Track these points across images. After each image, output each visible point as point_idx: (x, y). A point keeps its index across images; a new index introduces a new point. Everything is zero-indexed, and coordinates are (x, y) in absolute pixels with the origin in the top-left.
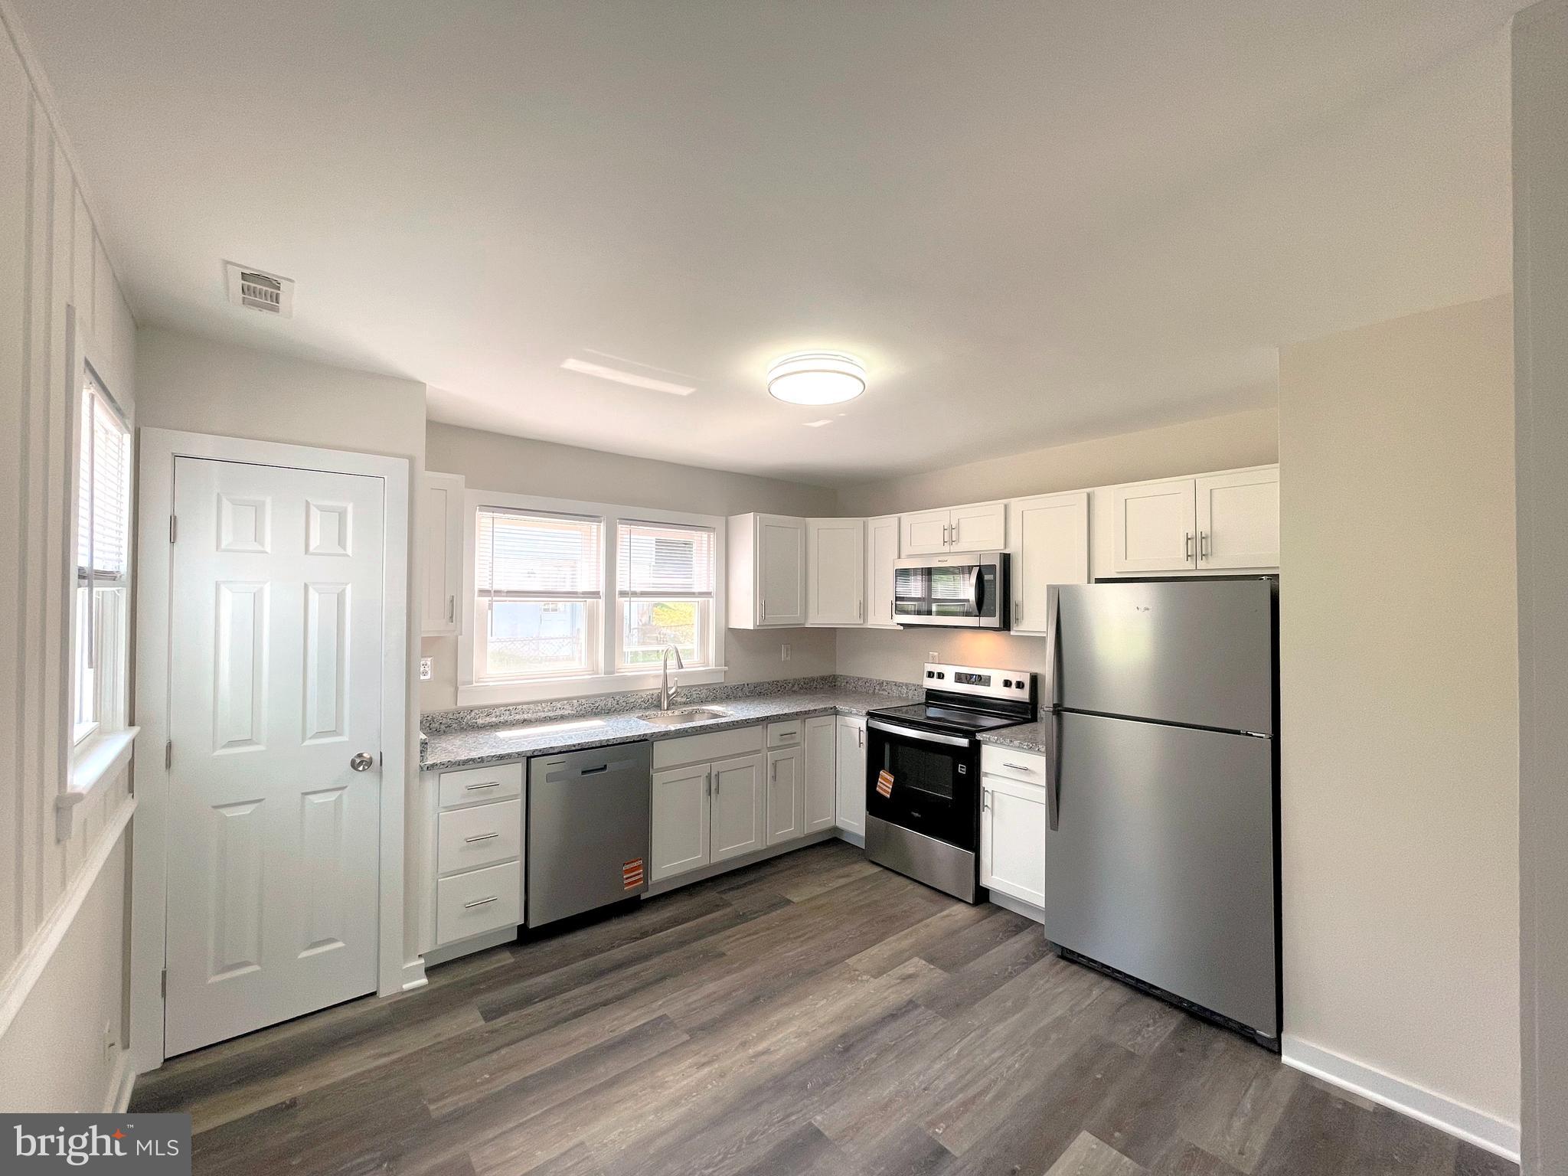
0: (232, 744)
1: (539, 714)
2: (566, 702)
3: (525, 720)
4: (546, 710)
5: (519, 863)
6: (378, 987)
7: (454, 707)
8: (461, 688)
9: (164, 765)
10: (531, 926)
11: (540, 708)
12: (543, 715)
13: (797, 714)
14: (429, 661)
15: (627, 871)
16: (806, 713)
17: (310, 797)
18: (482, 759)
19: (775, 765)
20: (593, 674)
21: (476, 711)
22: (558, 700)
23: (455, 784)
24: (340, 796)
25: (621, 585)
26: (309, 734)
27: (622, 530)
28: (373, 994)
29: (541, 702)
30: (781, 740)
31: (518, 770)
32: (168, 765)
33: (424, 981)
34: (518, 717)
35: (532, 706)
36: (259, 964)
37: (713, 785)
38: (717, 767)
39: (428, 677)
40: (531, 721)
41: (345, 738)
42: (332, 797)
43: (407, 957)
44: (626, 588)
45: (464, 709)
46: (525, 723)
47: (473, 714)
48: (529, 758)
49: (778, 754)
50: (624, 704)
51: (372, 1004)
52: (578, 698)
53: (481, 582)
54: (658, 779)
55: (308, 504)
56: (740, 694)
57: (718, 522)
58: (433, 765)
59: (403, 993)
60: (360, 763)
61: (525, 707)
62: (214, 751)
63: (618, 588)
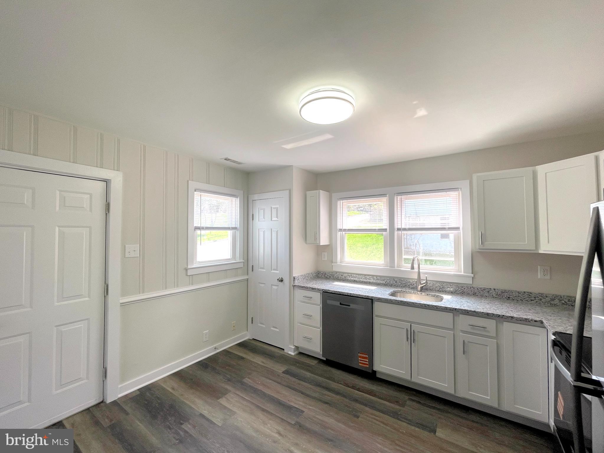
1: (360, 279)
2: (371, 277)
3: (355, 281)
4: (363, 278)
7: (331, 270)
8: (333, 264)
9: (251, 270)
11: (360, 277)
12: (362, 280)
14: (326, 254)
15: (360, 357)
17: (273, 286)
18: (307, 288)
20: (386, 267)
21: (338, 273)
22: (368, 275)
25: (397, 225)
26: (272, 269)
28: (283, 349)
29: (361, 275)
31: (320, 295)
32: (253, 271)
34: (352, 279)
36: (265, 326)
40: (357, 282)
42: (277, 287)
44: (399, 227)
45: (334, 272)
46: (355, 282)
47: (337, 274)
48: (323, 292)
50: (400, 283)
51: (281, 352)
52: (376, 276)
53: (339, 227)
55: (271, 208)
59: (288, 354)
60: (280, 280)
61: (355, 275)
63: (396, 227)
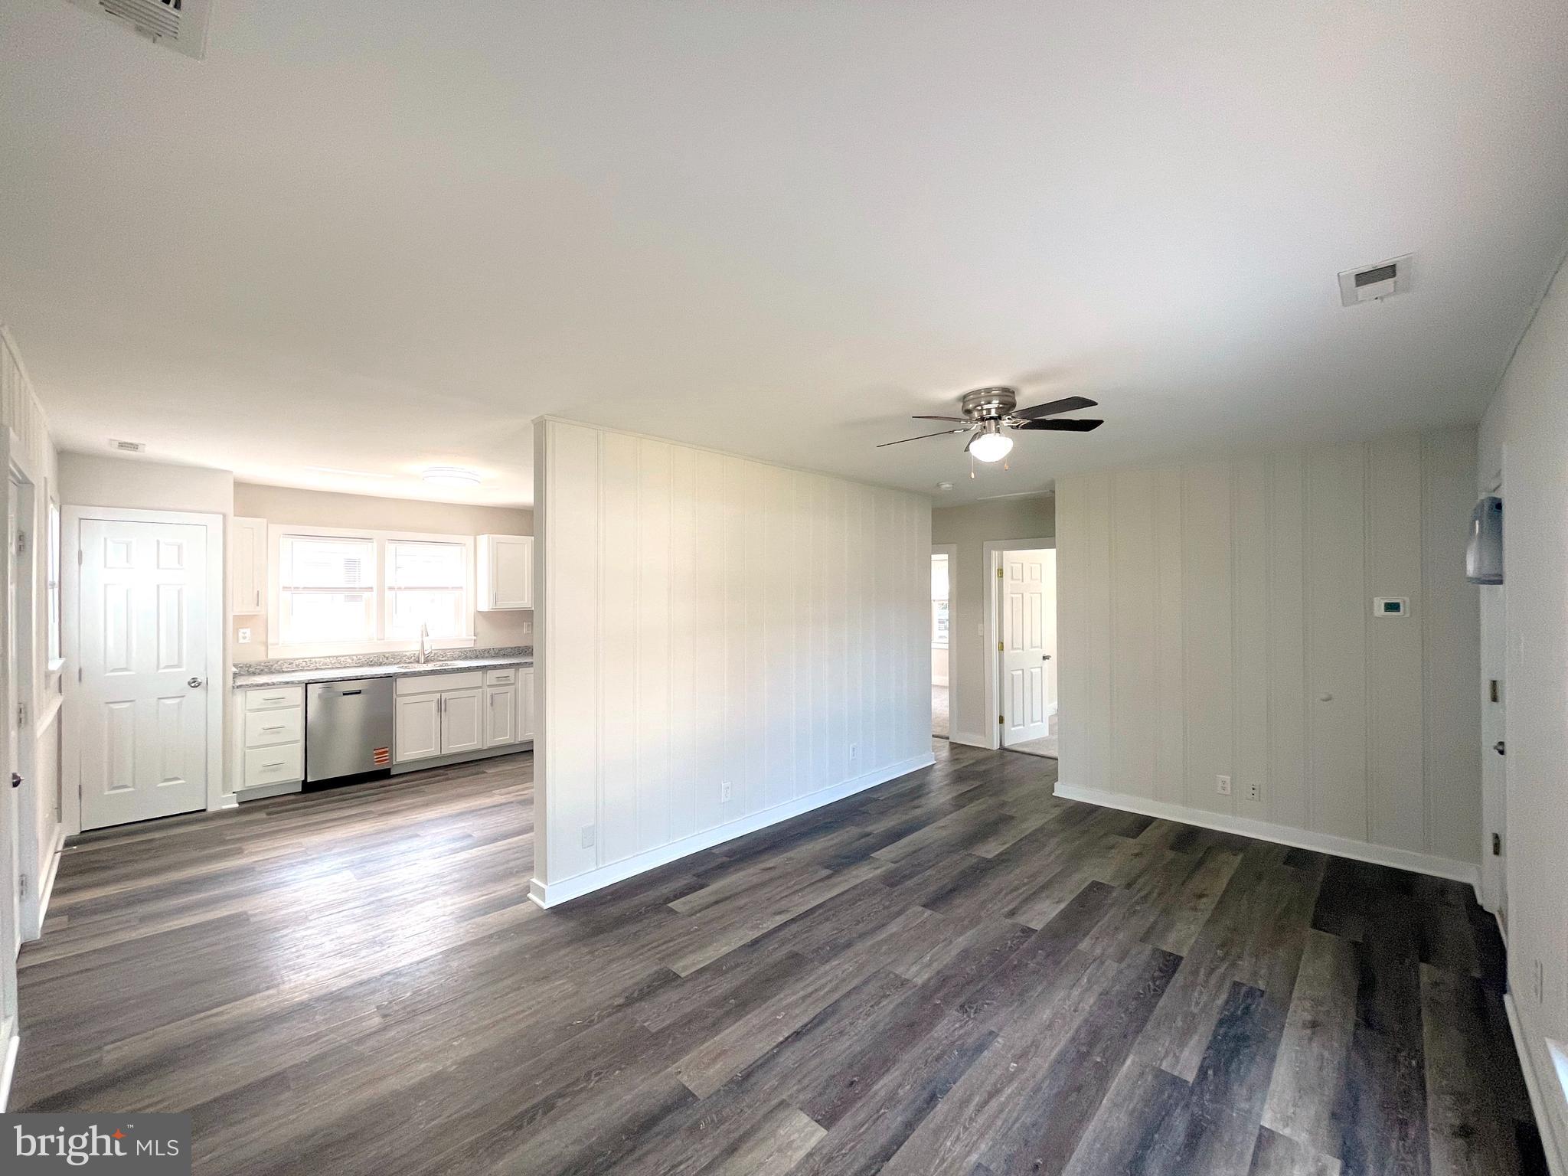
0: (113, 671)
1: (328, 665)
2: (348, 657)
3: (317, 668)
4: (333, 662)
5: (301, 745)
6: (207, 806)
7: (265, 659)
8: (270, 647)
9: (76, 681)
10: (309, 780)
11: (328, 661)
12: (331, 665)
13: (510, 664)
14: (248, 631)
15: (377, 754)
16: (518, 664)
17: (162, 700)
18: (274, 684)
19: (492, 696)
20: (369, 640)
21: (282, 662)
23: (256, 697)
24: (181, 702)
25: (389, 582)
26: (162, 666)
27: (391, 547)
28: (204, 810)
30: (498, 681)
31: (300, 691)
32: (81, 681)
33: (237, 805)
35: (322, 659)
36: (134, 786)
37: (441, 707)
38: (444, 696)
39: (246, 641)
40: (321, 669)
41: (184, 669)
42: (178, 700)
43: (225, 791)
44: (393, 585)
45: (273, 660)
46: (317, 670)
47: (279, 662)
48: (306, 684)
49: (495, 690)
50: (391, 659)
51: (203, 816)
52: (356, 656)
54: (400, 702)
55: (158, 542)
56: (487, 655)
57: (469, 540)
58: (241, 686)
59: (223, 810)
60: (194, 683)
61: (317, 660)
62: (105, 673)
63: (387, 585)
